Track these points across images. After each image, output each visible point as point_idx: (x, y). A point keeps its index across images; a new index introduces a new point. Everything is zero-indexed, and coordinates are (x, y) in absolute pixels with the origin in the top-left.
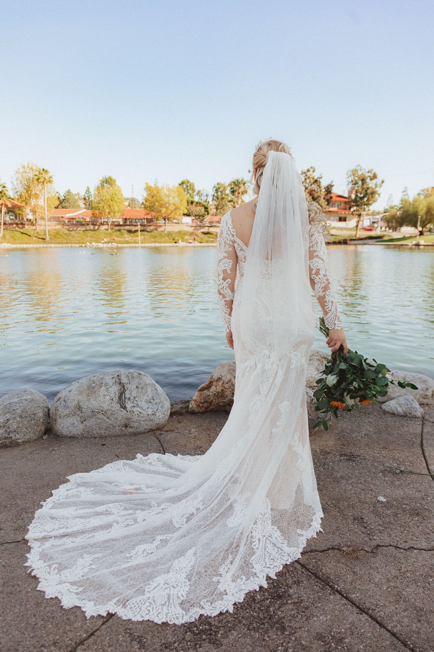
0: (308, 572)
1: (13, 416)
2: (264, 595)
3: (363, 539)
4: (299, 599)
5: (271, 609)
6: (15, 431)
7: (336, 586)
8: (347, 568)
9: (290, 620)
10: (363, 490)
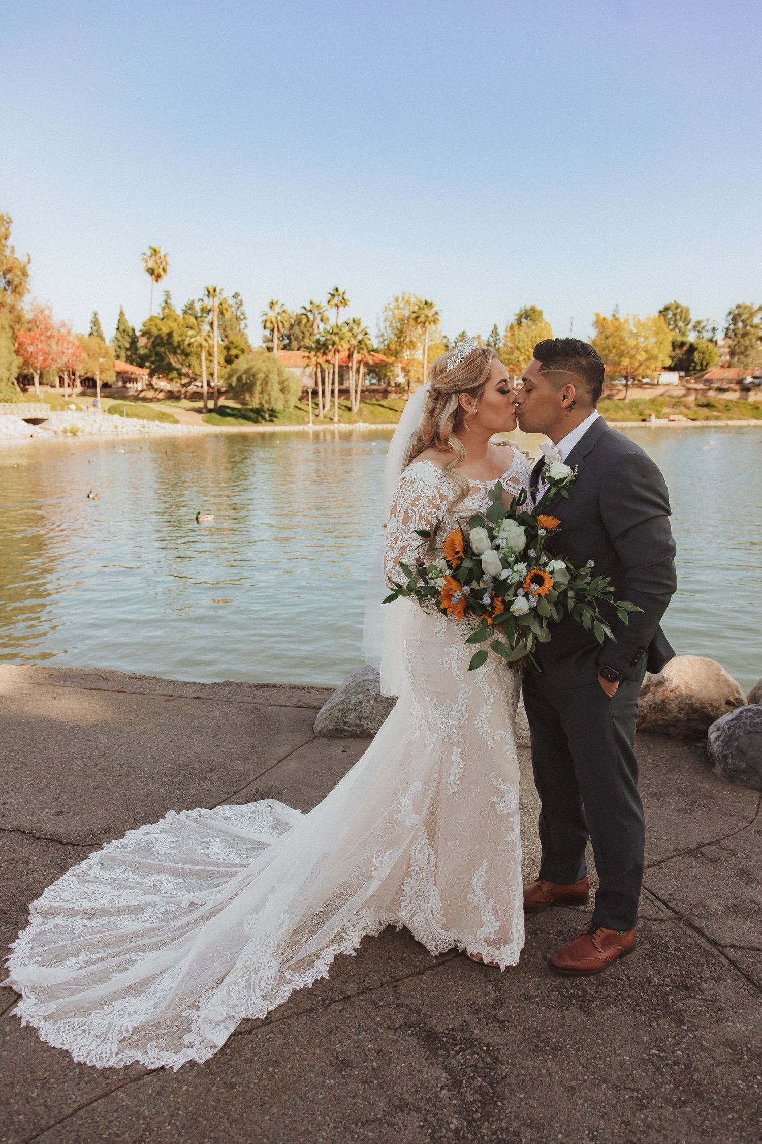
0: (737, 971)
1: (367, 698)
2: (664, 981)
4: (714, 997)
5: (670, 997)
6: (367, 718)
9: (692, 1017)
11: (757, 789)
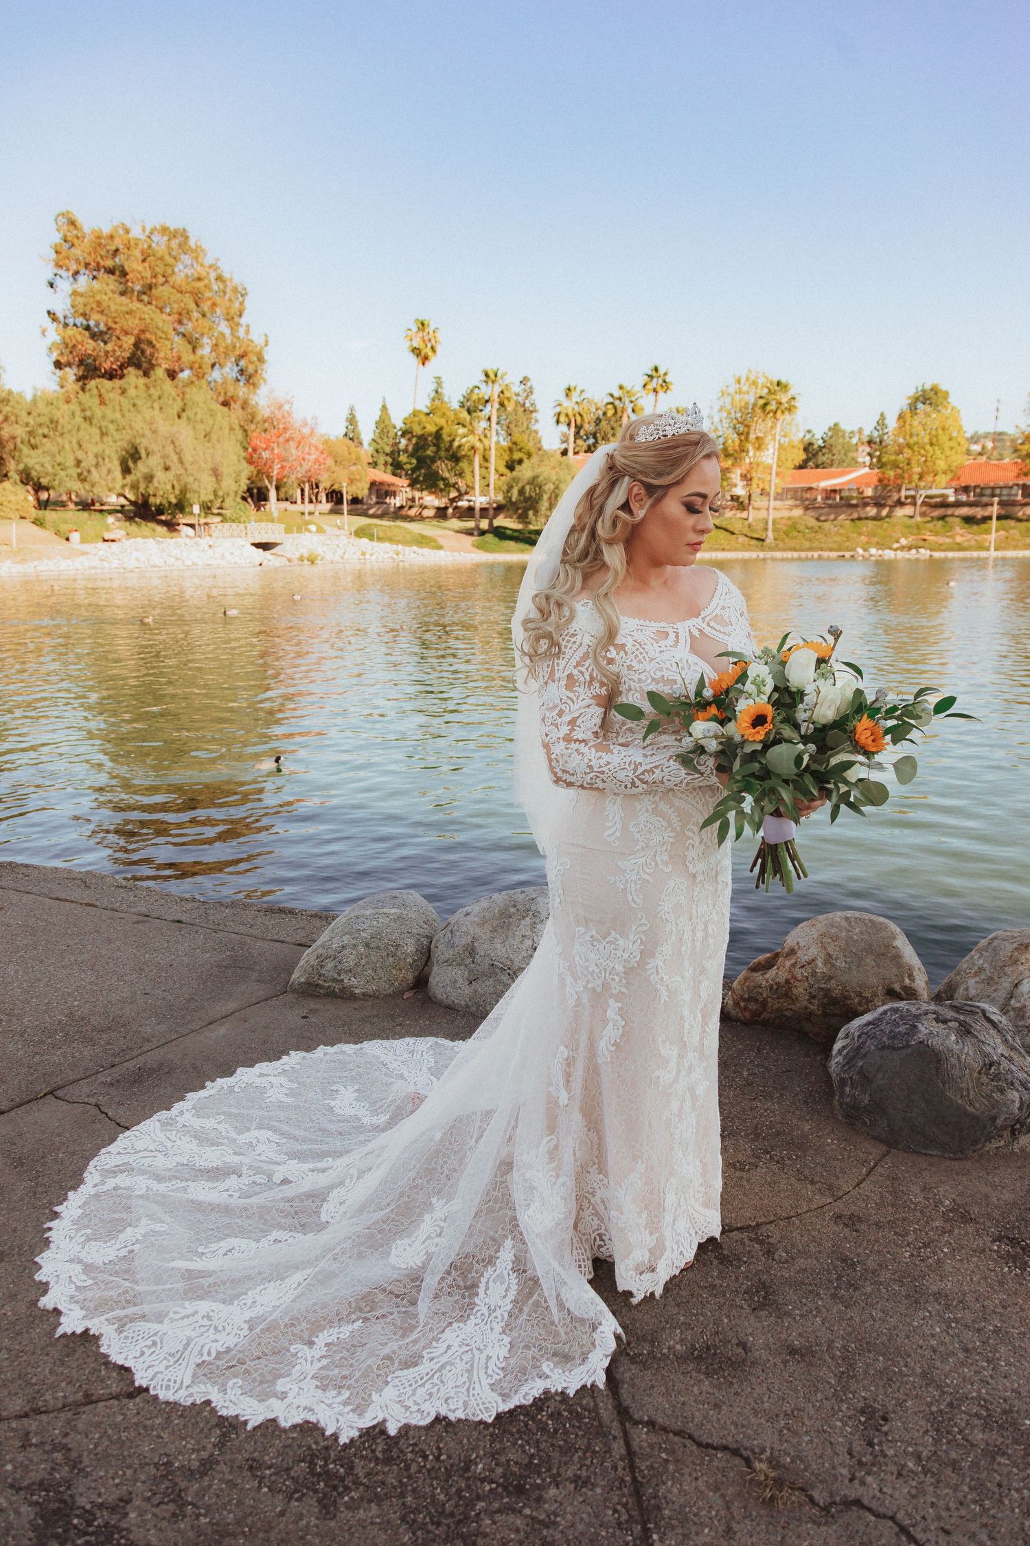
0: (626, 1472)
2: (492, 1471)
3: (834, 1468)
4: (552, 1517)
5: (481, 1505)
7: (655, 1537)
8: (723, 1513)
10: (966, 1350)
11: (881, 1141)
